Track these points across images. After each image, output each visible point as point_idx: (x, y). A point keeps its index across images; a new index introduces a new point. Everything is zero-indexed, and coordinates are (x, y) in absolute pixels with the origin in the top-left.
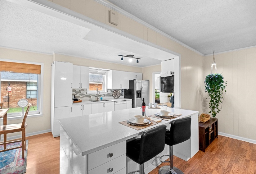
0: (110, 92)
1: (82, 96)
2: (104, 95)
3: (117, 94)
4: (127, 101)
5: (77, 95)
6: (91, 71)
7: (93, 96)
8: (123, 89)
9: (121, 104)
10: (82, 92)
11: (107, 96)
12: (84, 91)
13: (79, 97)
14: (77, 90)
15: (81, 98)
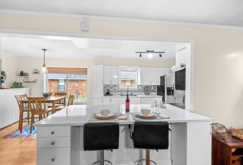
0: (140, 88)
1: (115, 91)
2: (134, 91)
3: (147, 90)
4: (156, 98)
5: (111, 90)
6: (123, 70)
7: (124, 91)
8: (155, 86)
9: (148, 100)
10: (115, 88)
11: (137, 91)
12: (116, 86)
13: (112, 91)
14: (110, 86)
15: (115, 92)
